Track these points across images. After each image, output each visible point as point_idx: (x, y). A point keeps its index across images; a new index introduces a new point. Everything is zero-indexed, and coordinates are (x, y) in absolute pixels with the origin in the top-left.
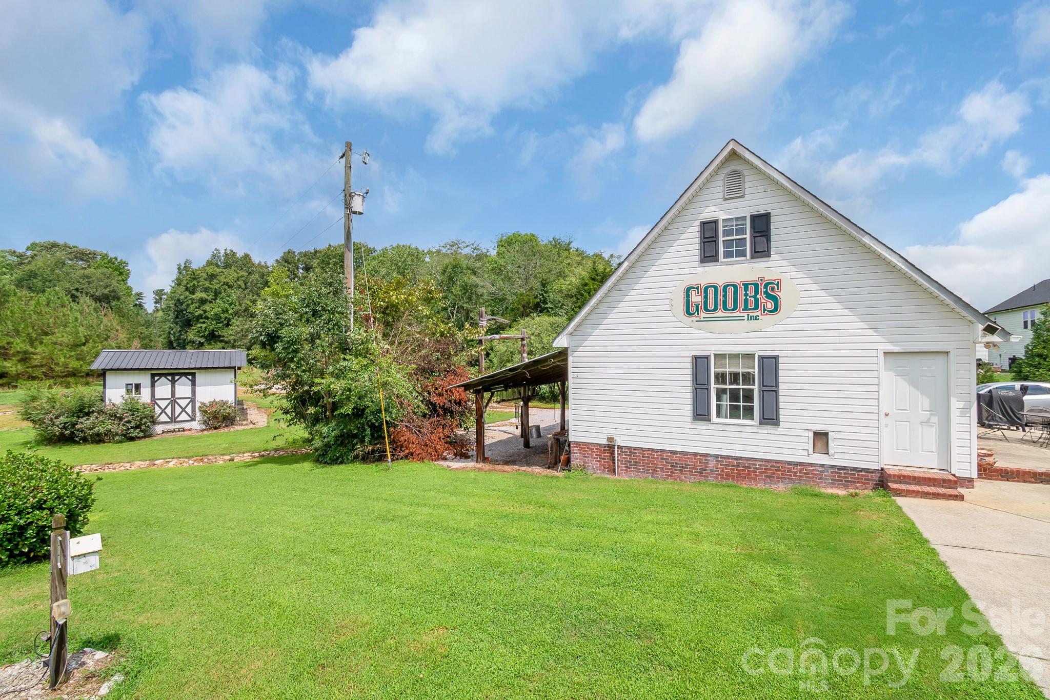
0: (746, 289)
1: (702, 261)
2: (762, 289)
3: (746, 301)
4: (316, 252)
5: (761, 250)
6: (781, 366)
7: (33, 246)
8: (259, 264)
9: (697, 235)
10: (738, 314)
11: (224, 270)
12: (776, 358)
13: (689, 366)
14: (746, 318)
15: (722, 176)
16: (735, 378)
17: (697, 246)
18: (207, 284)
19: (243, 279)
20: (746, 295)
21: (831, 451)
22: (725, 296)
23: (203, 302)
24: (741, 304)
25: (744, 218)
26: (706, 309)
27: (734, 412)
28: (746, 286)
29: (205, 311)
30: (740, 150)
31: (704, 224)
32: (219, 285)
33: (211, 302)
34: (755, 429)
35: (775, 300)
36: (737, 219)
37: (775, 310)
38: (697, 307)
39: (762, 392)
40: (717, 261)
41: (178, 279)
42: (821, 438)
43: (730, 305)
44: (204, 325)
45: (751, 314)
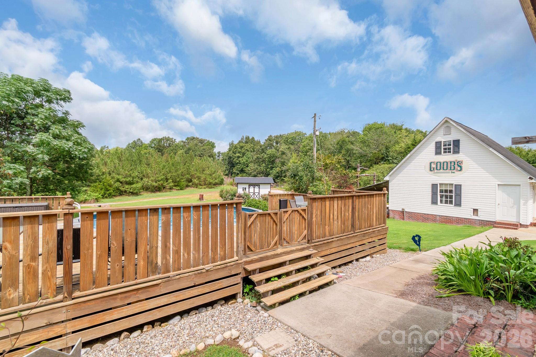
0: (451, 163)
1: (436, 154)
2: (456, 163)
3: (451, 167)
4: (280, 135)
5: (457, 151)
6: (462, 188)
7: (188, 139)
8: (257, 141)
9: (434, 146)
10: (448, 171)
11: (246, 144)
12: (460, 185)
13: (431, 187)
14: (450, 172)
15: (443, 127)
16: (446, 191)
17: (434, 149)
18: (240, 150)
19: (252, 147)
20: (451, 165)
21: (479, 215)
22: (443, 165)
23: (239, 157)
24: (449, 168)
25: (451, 141)
26: (437, 169)
27: (446, 202)
28: (451, 162)
29: (240, 161)
30: (449, 120)
31: (436, 143)
32: (244, 151)
33: (241, 157)
34: (453, 208)
35: (461, 167)
36: (448, 141)
37: (461, 170)
38: (434, 168)
39: (455, 196)
40: (441, 154)
41: (229, 148)
42: (475, 211)
43: (445, 168)
44: (239, 166)
45: (452, 171)
